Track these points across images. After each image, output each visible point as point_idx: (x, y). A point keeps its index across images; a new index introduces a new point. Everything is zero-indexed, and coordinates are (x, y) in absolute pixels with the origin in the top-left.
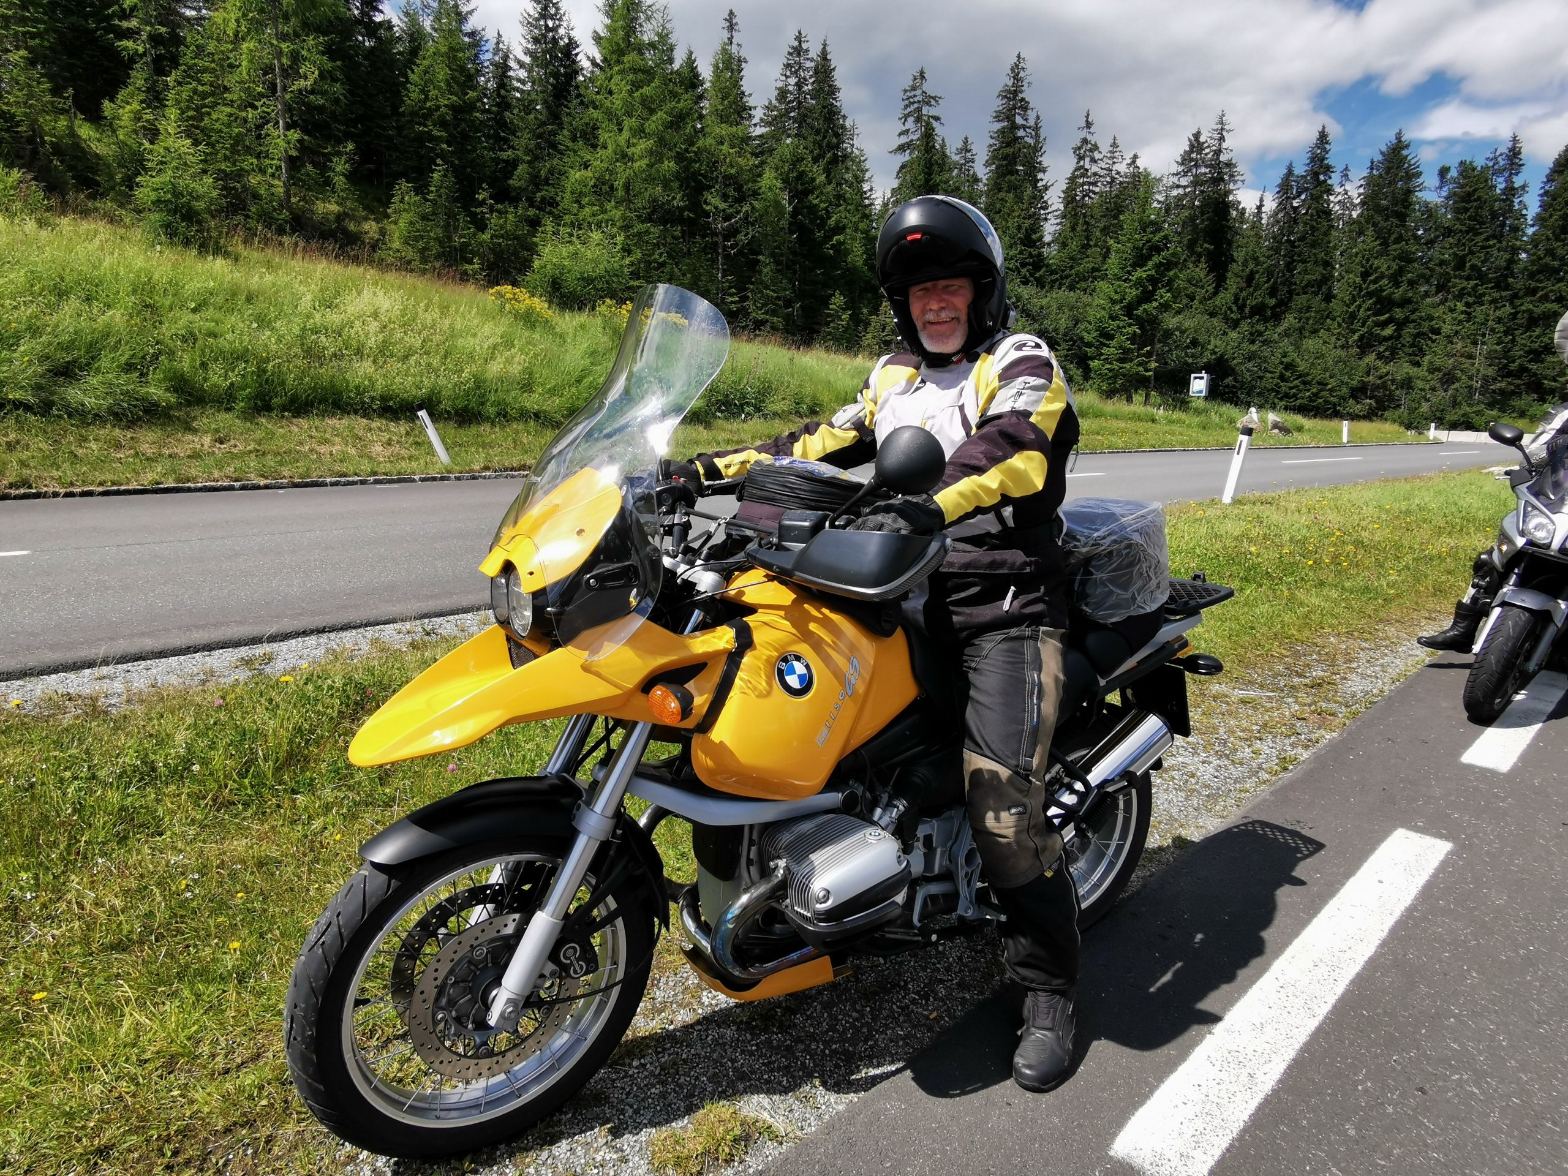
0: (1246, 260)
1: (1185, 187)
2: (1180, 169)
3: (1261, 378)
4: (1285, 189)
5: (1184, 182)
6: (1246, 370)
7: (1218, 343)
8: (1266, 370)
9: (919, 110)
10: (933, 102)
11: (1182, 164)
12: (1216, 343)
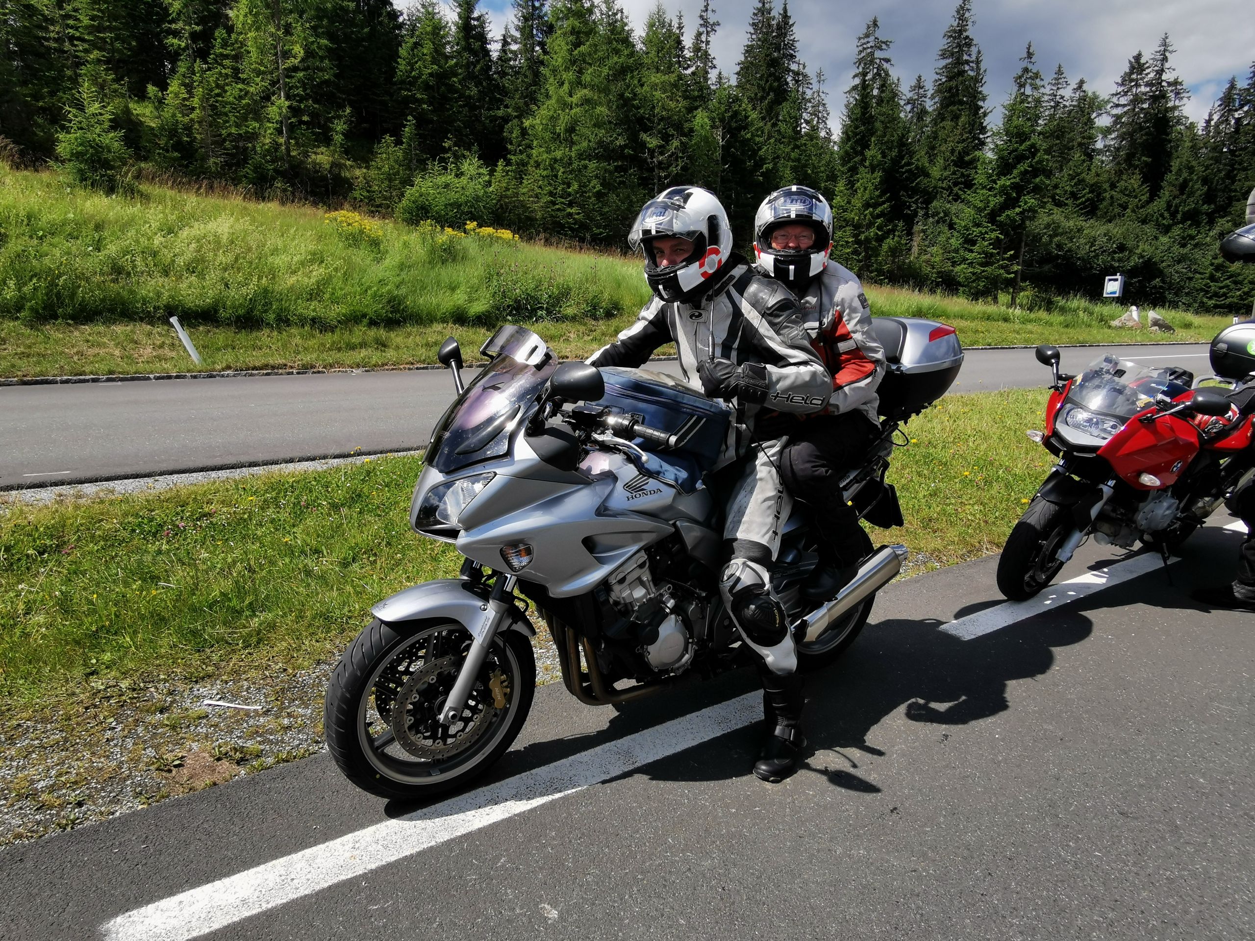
0: (1180, 170)
1: (1124, 106)
2: (1120, 89)
3: (1190, 279)
4: (1227, 101)
5: (1123, 101)
6: (1176, 272)
7: (1147, 247)
8: (1195, 271)
9: (872, 54)
10: (884, 46)
11: (1122, 84)
12: (1145, 248)
